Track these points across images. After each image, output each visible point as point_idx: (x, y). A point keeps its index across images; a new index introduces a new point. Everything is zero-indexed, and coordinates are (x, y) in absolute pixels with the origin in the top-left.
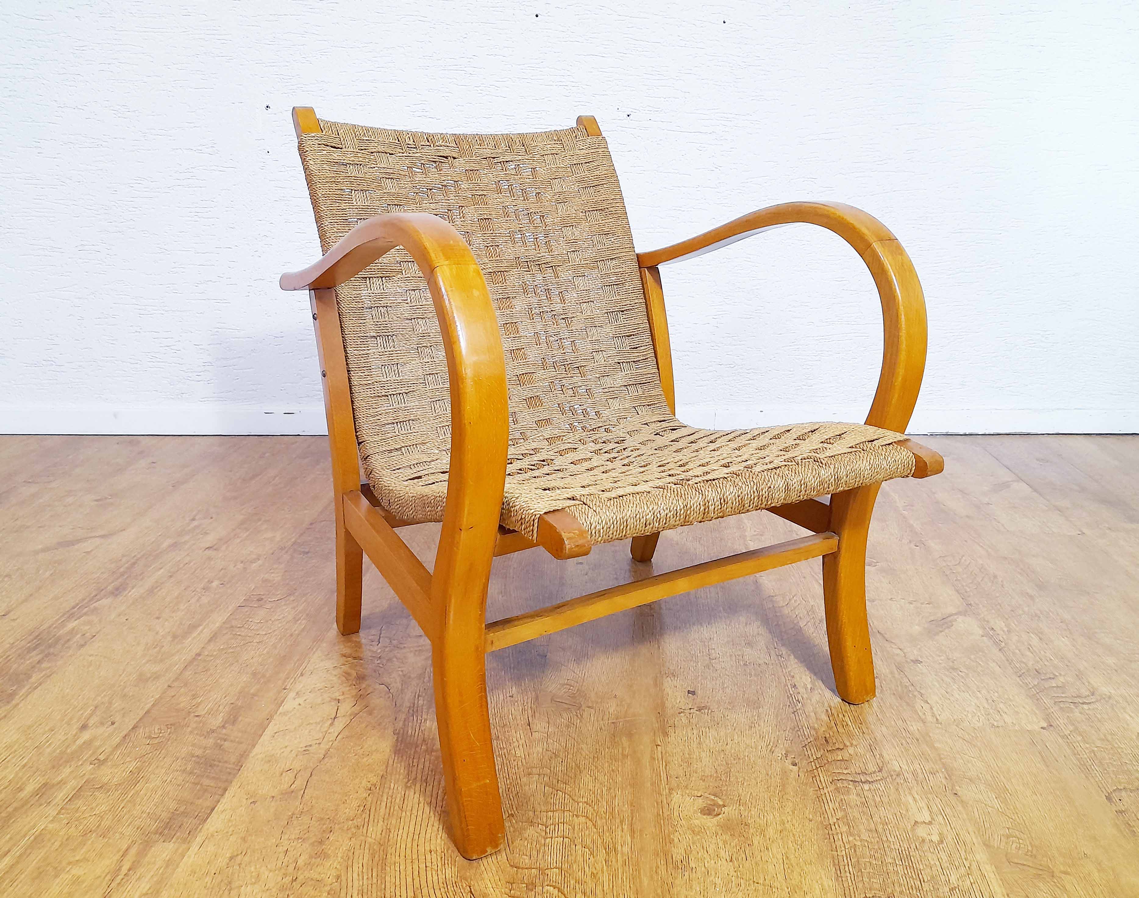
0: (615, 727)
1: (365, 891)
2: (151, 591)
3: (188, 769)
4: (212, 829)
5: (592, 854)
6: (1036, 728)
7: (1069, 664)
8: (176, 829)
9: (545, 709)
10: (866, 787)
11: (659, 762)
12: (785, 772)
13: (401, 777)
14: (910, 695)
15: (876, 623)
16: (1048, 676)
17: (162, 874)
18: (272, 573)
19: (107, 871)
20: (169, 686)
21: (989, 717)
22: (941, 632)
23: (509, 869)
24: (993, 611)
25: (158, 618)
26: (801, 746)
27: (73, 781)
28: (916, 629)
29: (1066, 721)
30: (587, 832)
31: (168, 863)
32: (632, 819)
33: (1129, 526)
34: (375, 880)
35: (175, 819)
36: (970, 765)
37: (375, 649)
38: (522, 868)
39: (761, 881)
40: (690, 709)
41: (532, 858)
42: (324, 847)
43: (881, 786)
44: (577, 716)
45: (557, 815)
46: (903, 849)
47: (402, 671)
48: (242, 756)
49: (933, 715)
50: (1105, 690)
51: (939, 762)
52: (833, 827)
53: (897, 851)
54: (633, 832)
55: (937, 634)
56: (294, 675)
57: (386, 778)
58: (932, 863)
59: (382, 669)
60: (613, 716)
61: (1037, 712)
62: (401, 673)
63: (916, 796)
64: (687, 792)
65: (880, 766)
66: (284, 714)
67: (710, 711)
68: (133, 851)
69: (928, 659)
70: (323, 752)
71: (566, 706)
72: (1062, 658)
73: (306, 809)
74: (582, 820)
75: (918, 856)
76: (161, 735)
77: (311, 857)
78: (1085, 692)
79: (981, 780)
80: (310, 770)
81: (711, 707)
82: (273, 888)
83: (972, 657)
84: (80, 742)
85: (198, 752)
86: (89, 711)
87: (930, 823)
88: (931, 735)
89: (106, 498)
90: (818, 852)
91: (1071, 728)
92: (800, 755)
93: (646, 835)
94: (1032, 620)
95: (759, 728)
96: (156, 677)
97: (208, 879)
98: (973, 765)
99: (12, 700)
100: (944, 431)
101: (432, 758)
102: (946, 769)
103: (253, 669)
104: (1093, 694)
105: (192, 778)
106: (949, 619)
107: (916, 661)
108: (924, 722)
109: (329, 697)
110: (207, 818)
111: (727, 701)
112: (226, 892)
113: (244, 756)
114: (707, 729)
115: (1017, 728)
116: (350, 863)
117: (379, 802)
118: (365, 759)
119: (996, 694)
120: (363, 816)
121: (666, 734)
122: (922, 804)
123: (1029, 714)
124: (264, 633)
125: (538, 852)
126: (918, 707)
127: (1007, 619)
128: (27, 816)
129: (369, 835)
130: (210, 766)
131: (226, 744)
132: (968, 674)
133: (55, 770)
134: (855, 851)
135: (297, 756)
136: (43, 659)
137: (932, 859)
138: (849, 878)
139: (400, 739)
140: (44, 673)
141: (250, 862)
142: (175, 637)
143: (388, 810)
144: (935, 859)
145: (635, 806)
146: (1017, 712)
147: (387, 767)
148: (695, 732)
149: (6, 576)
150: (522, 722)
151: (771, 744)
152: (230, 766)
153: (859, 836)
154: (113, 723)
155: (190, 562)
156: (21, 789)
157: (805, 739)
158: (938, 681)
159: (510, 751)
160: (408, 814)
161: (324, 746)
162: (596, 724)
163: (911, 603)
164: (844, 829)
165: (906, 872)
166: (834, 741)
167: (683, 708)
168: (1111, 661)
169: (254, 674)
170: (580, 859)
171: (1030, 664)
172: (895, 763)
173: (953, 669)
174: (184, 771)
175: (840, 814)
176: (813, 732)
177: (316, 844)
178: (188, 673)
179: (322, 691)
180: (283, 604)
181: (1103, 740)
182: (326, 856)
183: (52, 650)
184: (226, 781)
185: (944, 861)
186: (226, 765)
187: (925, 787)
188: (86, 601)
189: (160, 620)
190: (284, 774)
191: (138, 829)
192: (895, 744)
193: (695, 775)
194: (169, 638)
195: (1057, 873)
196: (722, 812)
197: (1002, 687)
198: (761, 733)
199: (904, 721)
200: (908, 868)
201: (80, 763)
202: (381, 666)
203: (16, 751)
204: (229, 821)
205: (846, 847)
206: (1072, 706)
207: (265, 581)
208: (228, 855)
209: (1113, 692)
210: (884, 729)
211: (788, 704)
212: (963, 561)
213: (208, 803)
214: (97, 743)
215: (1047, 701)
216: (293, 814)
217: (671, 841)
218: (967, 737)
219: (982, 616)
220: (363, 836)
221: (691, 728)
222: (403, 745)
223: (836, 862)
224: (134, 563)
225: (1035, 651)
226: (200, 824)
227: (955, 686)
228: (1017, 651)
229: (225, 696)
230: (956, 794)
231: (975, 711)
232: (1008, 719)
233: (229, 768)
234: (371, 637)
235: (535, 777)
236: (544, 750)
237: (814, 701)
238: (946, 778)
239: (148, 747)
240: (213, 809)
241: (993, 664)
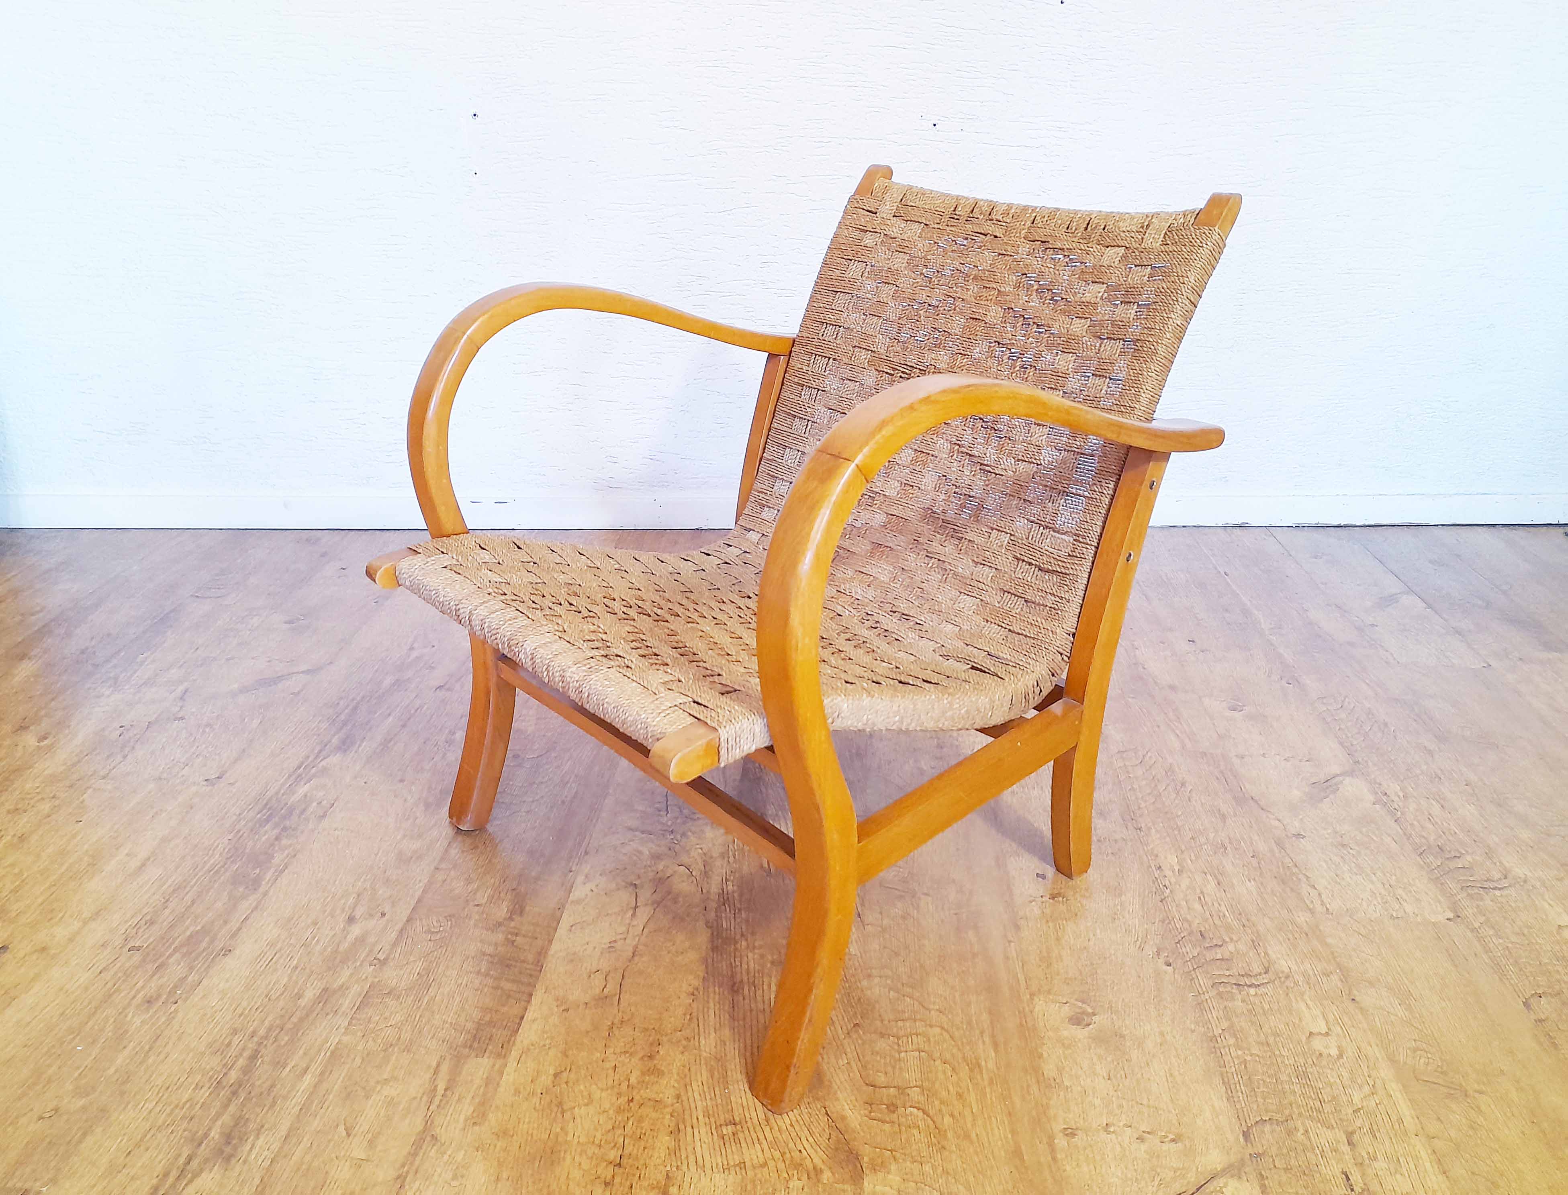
0: (959, 919)
1: (711, 1112)
2: (385, 746)
3: (483, 970)
4: (526, 1042)
5: (954, 1069)
6: (1441, 919)
7: (1477, 840)
8: (487, 1042)
9: (874, 897)
10: (1252, 991)
11: (1014, 963)
12: (1158, 974)
13: (725, 980)
14: (1295, 879)
15: (1248, 786)
16: (1453, 854)
17: (484, 1094)
19: (421, 1091)
20: (437, 868)
21: (1387, 905)
22: (1325, 798)
23: (865, 1088)
24: (1386, 771)
25: (402, 781)
26: (1173, 942)
27: (356, 986)
28: (1296, 794)
29: (1476, 911)
30: (945, 1046)
31: (488, 1082)
32: (993, 1031)
33: (1545, 655)
34: (719, 1101)
35: (482, 1030)
36: (1367, 965)
37: (664, 820)
38: (880, 1087)
39: (1145, 1102)
40: (1042, 896)
41: (888, 1076)
42: (655, 1062)
43: (1269, 990)
44: (912, 904)
45: (908, 1025)
46: (1299, 1065)
47: (701, 849)
48: (540, 954)
49: (1323, 903)
50: (1520, 871)
51: (1332, 961)
52: (1219, 1039)
53: (1293, 1068)
54: (996, 1045)
55: (1321, 800)
56: (578, 853)
57: (708, 982)
58: (1332, 1080)
59: (678, 847)
60: (954, 907)
61: (1442, 900)
62: (700, 852)
63: (1309, 1002)
64: (1051, 997)
65: (1266, 967)
66: (578, 902)
67: (1064, 899)
68: (445, 1067)
69: (1312, 833)
70: (631, 949)
71: (898, 894)
72: (1469, 833)
73: (626, 1018)
74: (937, 1030)
75: (1316, 1072)
76: (442, 929)
77: (643, 1074)
78: (1496, 875)
79: (1382, 984)
80: (621, 971)
81: (1066, 895)
82: (610, 1109)
83: (1364, 830)
84: (351, 938)
85: (490, 950)
86: (351, 900)
87: (1327, 1034)
88: (1321, 927)
89: (298, 619)
90: (1204, 1068)
91: (1482, 920)
92: (1173, 954)
93: (1011, 1049)
94: (1431, 782)
95: (1124, 920)
96: (418, 857)
97: (535, 1100)
98: (1372, 966)
99: (259, 886)
100: (1313, 522)
101: (756, 956)
102: (1341, 970)
103: (528, 845)
105: (490, 983)
106: (1334, 781)
107: (1299, 837)
108: (1312, 911)
109: (623, 882)
110: (519, 1029)
111: (1084, 887)
112: (559, 1115)
113: (542, 954)
114: (1064, 922)
115: (1419, 919)
116: (688, 1080)
117: (706, 1010)
118: (680, 959)
119: (1394, 878)
120: (692, 1026)
121: (1017, 928)
122: (1317, 1012)
123: (1432, 902)
124: (531, 799)
125: (894, 1067)
126: (1304, 893)
127: (1402, 781)
128: (316, 1028)
129: (702, 1048)
130: (507, 967)
132: (1359, 852)
133: (331, 973)
134: (1246, 1068)
135: (602, 954)
136: (280, 834)
137: (1333, 1078)
138: (1241, 1098)
139: (715, 933)
140: (286, 852)
141: (578, 1080)
143: (718, 1019)
144: (1335, 1076)
145: (994, 1015)
146: (1418, 900)
147: (707, 968)
148: (1050, 925)
149: (206, 726)
151: (1140, 939)
152: (529, 967)
153: (1249, 1050)
154: (383, 915)
155: (422, 707)
156: (299, 996)
157: (1177, 934)
158: (1325, 861)
161: (631, 942)
162: (936, 916)
163: (1288, 761)
164: (1232, 1041)
165: (1304, 1093)
166: (1211, 937)
167: (1034, 895)
168: (1525, 834)
169: (531, 853)
170: (941, 1076)
171: (1432, 838)
172: (1283, 962)
173: (1343, 846)
174: (479, 972)
175: (1225, 1025)
176: (1186, 925)
177: (646, 1059)
178: (453, 852)
179: (614, 874)
180: (544, 762)
181: (1518, 934)
182: (660, 1073)
183: (288, 823)
184: (529, 984)
185: (1345, 1078)
186: (525, 965)
187: (1319, 992)
188: (310, 759)
189: (405, 784)
190: (592, 976)
191: (443, 1042)
192: (1281, 939)
193: (1057, 978)
194: (421, 807)
195: (1471, 1092)
196: (1093, 1022)
197: (1400, 868)
198: (1127, 927)
199: (1289, 910)
200: (1306, 1086)
201: (358, 964)
202: (676, 842)
203: (281, 949)
204: (544, 1032)
205: (1236, 1064)
206: (1482, 892)
208: (552, 1072)
209: (1529, 874)
210: (1267, 921)
211: (1154, 890)
212: (1346, 704)
213: (516, 1011)
214: (372, 939)
215: (1453, 886)
216: (613, 1024)
217: (1040, 1056)
218: (1363, 931)
219: (1373, 776)
220: (696, 1049)
221: (1045, 920)
222: (719, 942)
223: (1226, 1079)
224: (355, 708)
225: (1437, 823)
226: (511, 1036)
227: (1346, 868)
228: (1415, 823)
229: (504, 881)
230: (1353, 999)
231: (1370, 899)
232: (1409, 909)
233: (529, 969)
234: (657, 805)
235: (877, 980)
236: (882, 947)
237: (1183, 886)
238: (1342, 981)
239: (431, 944)
240: (522, 1018)
241: (1388, 840)
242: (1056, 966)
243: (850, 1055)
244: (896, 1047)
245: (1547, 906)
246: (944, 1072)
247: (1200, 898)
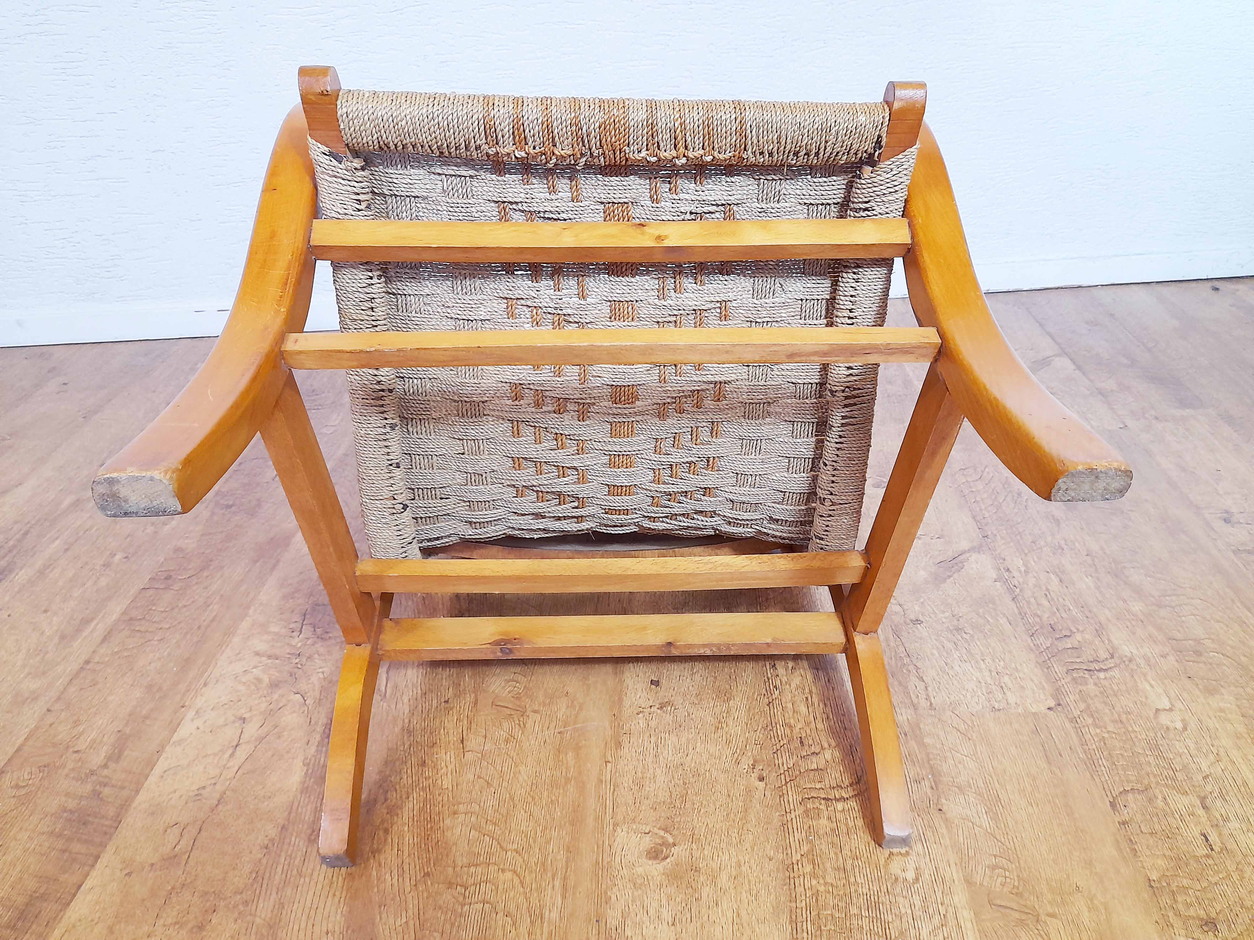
0: (562, 738)
2: (42, 573)
3: (57, 830)
4: (74, 918)
5: (514, 924)
6: (1043, 709)
7: (1089, 615)
8: (32, 919)
9: (483, 718)
10: (840, 806)
11: (606, 786)
12: (749, 791)
13: (306, 826)
14: (904, 671)
16: (1064, 633)
18: (187, 538)
20: (49, 710)
21: (991, 696)
22: (949, 577)
24: (1012, 544)
25: (46, 611)
26: (771, 752)
28: (920, 576)
29: (1077, 696)
30: (512, 894)
32: (566, 872)
33: (1178, 413)
35: (31, 906)
36: (960, 766)
37: (294, 642)
40: (651, 706)
41: (444, 935)
42: (204, 933)
43: (857, 803)
44: (519, 725)
45: (480, 870)
46: (872, 893)
47: (323, 673)
48: (122, 806)
49: (927, 698)
50: (1126, 650)
51: (926, 765)
52: (796, 866)
53: (865, 897)
54: (564, 887)
55: (945, 580)
56: (196, 686)
57: (287, 830)
58: (903, 911)
59: (301, 671)
60: (560, 724)
61: (1046, 686)
62: (321, 676)
64: (634, 827)
65: (859, 775)
66: (178, 743)
67: (673, 708)
69: (930, 617)
70: (217, 796)
71: (508, 712)
72: (1082, 607)
73: (189, 881)
74: (509, 875)
75: (888, 902)
76: (30, 782)
78: (1103, 655)
79: (971, 788)
80: (200, 823)
81: (675, 703)
83: (981, 611)
85: (71, 804)
87: (907, 853)
88: (922, 726)
90: (774, 903)
91: (1082, 706)
92: (769, 766)
93: (580, 892)
94: (1054, 554)
95: (727, 729)
96: (34, 697)
98: (965, 767)
102: (933, 775)
103: (149, 679)
104: (1112, 657)
105: (60, 844)
106: (961, 557)
107: (917, 621)
108: (916, 707)
109: (233, 715)
110: (71, 901)
111: (694, 693)
113: (125, 806)
114: (667, 734)
115: (1020, 710)
117: (275, 865)
118: (266, 803)
119: (1002, 663)
120: (255, 886)
121: (619, 745)
123: (1036, 690)
124: (167, 626)
125: (452, 925)
126: (911, 686)
127: (1026, 554)
129: (258, 913)
130: (84, 824)
131: (106, 791)
132: (972, 636)
134: (817, 900)
135: (186, 803)
137: (904, 907)
139: (310, 771)
142: (63, 637)
143: (284, 876)
144: (907, 905)
145: (572, 851)
146: (1022, 687)
147: (290, 813)
148: (653, 739)
150: (455, 739)
151: (738, 751)
152: (107, 823)
153: (824, 877)
155: (91, 528)
157: (777, 741)
158: (938, 648)
159: (436, 780)
160: (307, 880)
161: (220, 788)
162: (540, 736)
164: (808, 868)
165: (872, 928)
166: (811, 742)
167: (643, 706)
168: (1137, 607)
169: (150, 687)
171: (1046, 616)
173: (958, 629)
174: (52, 833)
175: (805, 848)
176: (788, 732)
177: (195, 930)
178: (72, 689)
179: (226, 706)
180: (194, 583)
181: (1116, 721)
184: (100, 844)
185: (917, 909)
186: (103, 822)
189: (49, 613)
190: (169, 831)
193: (646, 802)
194: (56, 640)
195: (1043, 915)
196: (671, 854)
198: (728, 736)
199: (894, 707)
200: (875, 921)
202: (300, 666)
204: (97, 903)
205: (808, 895)
206: (1087, 675)
207: (178, 550)
209: (1135, 652)
211: (763, 693)
212: (985, 474)
213: (76, 879)
215: (1059, 669)
216: (173, 888)
217: (608, 900)
218: (962, 727)
219: (999, 551)
220: (251, 915)
221: (648, 734)
222: (312, 780)
223: (794, 917)
224: (26, 533)
225: (1053, 599)
226: (61, 911)
227: (956, 655)
228: (1032, 600)
229: (112, 722)
230: (940, 810)
231: (975, 689)
232: (1012, 699)
233: (106, 826)
234: (292, 626)
235: (461, 817)
236: (476, 777)
237: (793, 686)
238: (932, 788)
239: (13, 801)
240: (80, 886)
241: (1003, 621)
242: (648, 789)
243: (410, 912)
244: (461, 899)
245: (1148, 687)
246: (504, 926)
247: (807, 698)
